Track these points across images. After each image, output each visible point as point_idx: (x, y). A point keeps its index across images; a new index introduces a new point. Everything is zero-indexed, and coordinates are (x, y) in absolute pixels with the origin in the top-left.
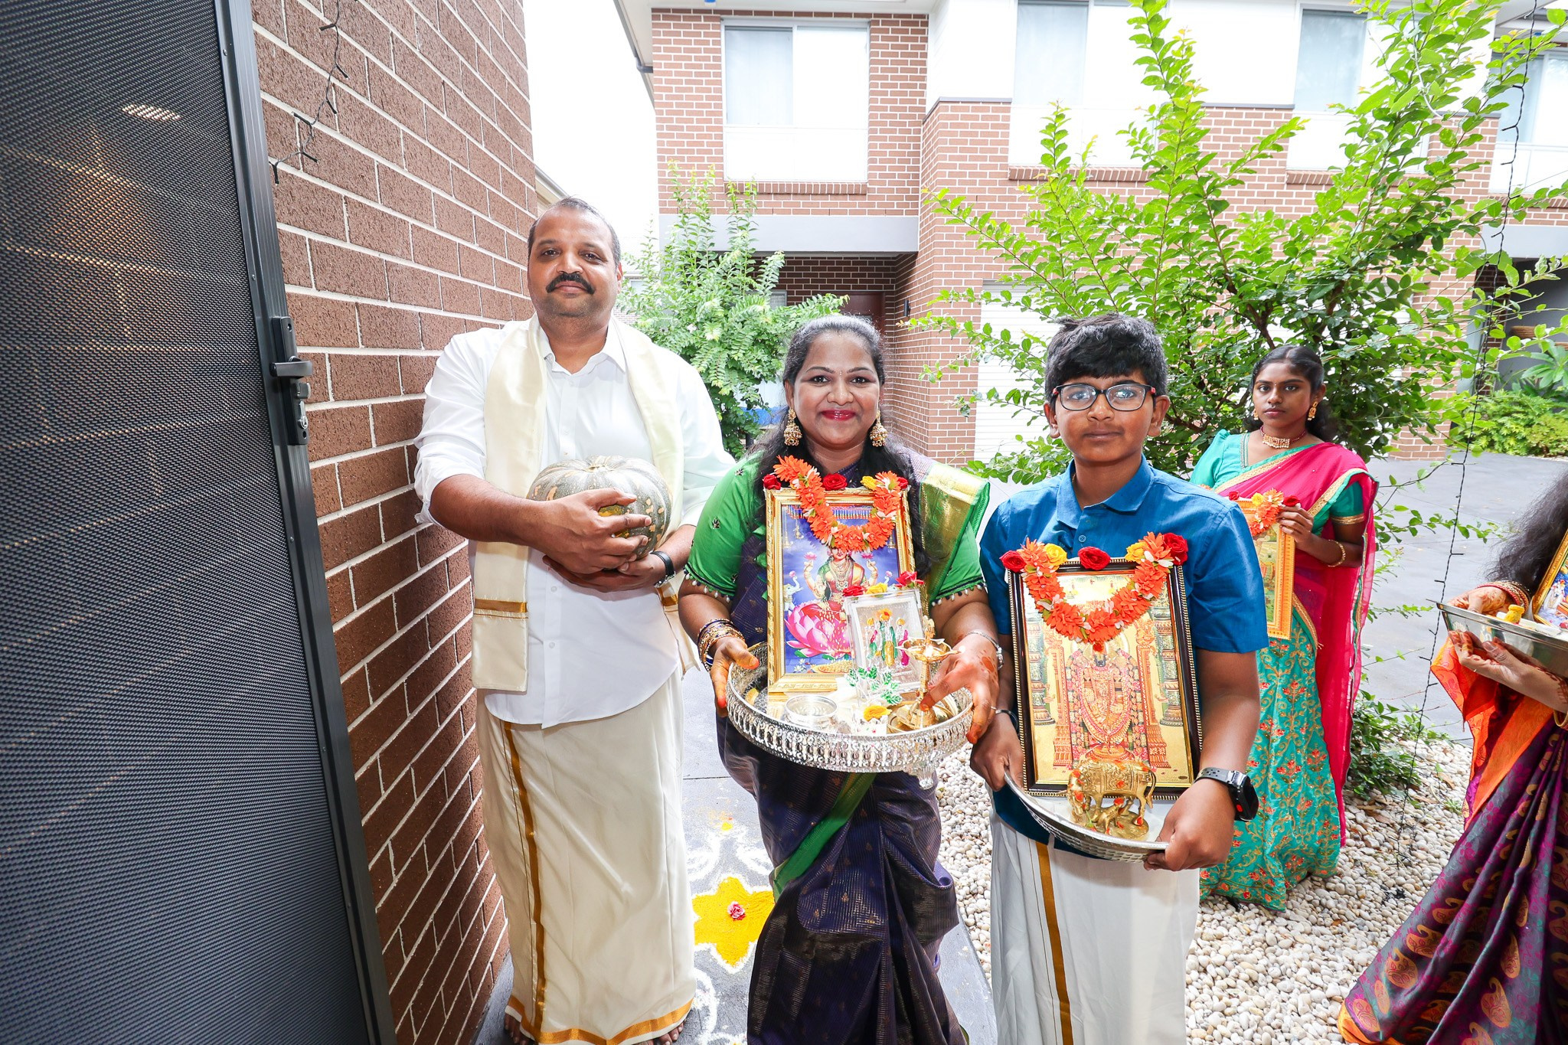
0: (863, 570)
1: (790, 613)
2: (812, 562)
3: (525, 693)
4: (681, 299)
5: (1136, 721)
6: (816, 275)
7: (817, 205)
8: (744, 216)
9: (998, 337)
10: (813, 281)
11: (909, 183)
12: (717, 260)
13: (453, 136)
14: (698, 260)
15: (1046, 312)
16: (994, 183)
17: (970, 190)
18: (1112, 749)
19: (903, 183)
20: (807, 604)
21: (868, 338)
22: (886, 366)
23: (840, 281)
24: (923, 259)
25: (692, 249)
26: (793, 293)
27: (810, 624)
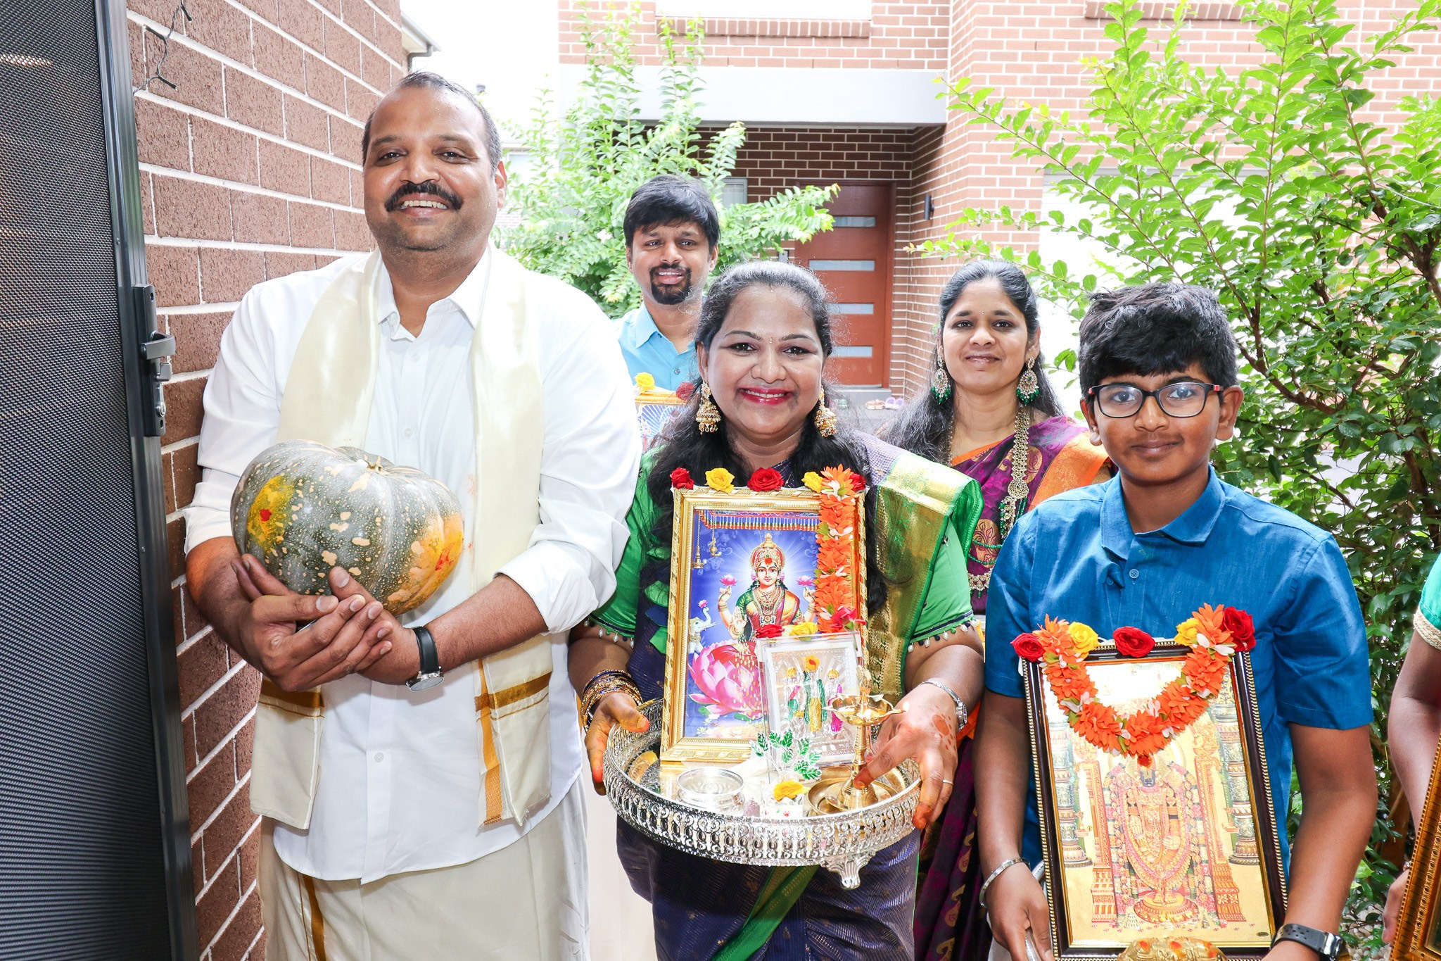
0: (798, 601)
1: (696, 656)
2: (730, 589)
3: (305, 833)
4: (588, 193)
5: (1197, 859)
6: (792, 155)
7: (795, 53)
8: (684, 69)
9: (1050, 271)
10: (787, 164)
11: (934, 22)
12: (644, 134)
13: (308, 14)
14: (616, 133)
15: (1113, 241)
16: (1062, 23)
17: (1025, 34)
18: (1169, 898)
19: (924, 22)
20: (720, 645)
21: (810, 294)
22: (832, 333)
23: (827, 165)
24: (954, 135)
25: (607, 117)
26: (756, 182)
27: (721, 671)
